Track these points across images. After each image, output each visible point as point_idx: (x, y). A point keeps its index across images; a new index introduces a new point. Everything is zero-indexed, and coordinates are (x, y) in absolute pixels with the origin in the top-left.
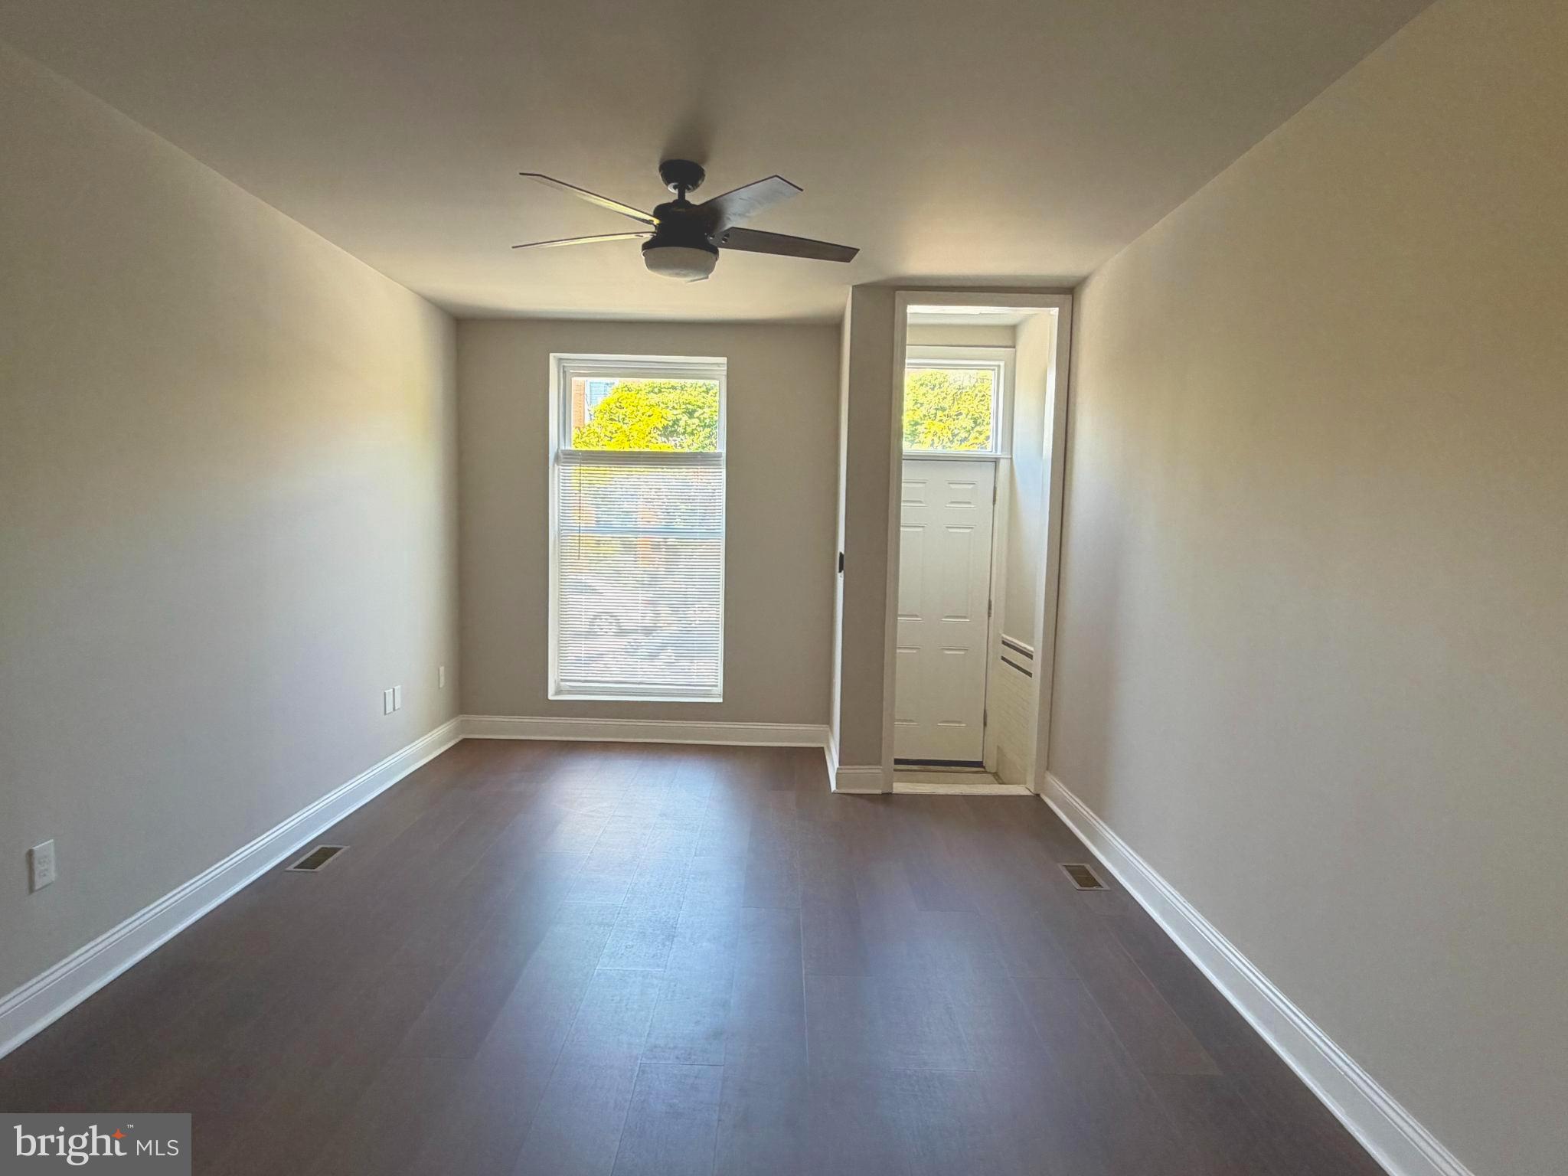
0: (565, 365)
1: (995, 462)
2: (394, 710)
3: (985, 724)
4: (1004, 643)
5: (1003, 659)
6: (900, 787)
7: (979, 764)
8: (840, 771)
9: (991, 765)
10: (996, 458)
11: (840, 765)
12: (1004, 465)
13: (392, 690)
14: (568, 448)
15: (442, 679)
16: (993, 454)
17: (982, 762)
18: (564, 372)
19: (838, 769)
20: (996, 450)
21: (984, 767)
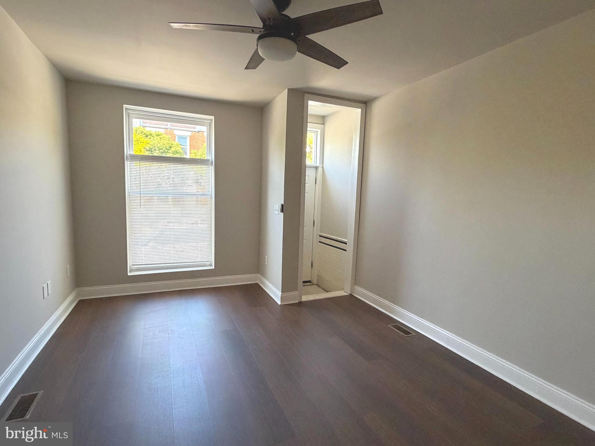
0: (129, 112)
1: (316, 168)
2: (48, 295)
3: (312, 266)
4: (320, 236)
5: (320, 242)
6: (304, 298)
7: (310, 282)
8: (282, 296)
9: (315, 281)
10: (316, 167)
11: (282, 293)
12: (320, 169)
13: (46, 284)
14: (131, 153)
15: (68, 272)
16: (315, 165)
17: (311, 281)
18: (129, 116)
19: (281, 295)
20: (316, 163)
21: (311, 282)
